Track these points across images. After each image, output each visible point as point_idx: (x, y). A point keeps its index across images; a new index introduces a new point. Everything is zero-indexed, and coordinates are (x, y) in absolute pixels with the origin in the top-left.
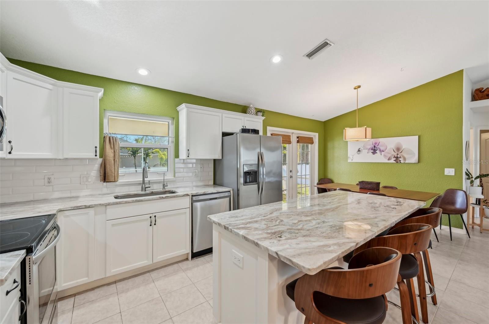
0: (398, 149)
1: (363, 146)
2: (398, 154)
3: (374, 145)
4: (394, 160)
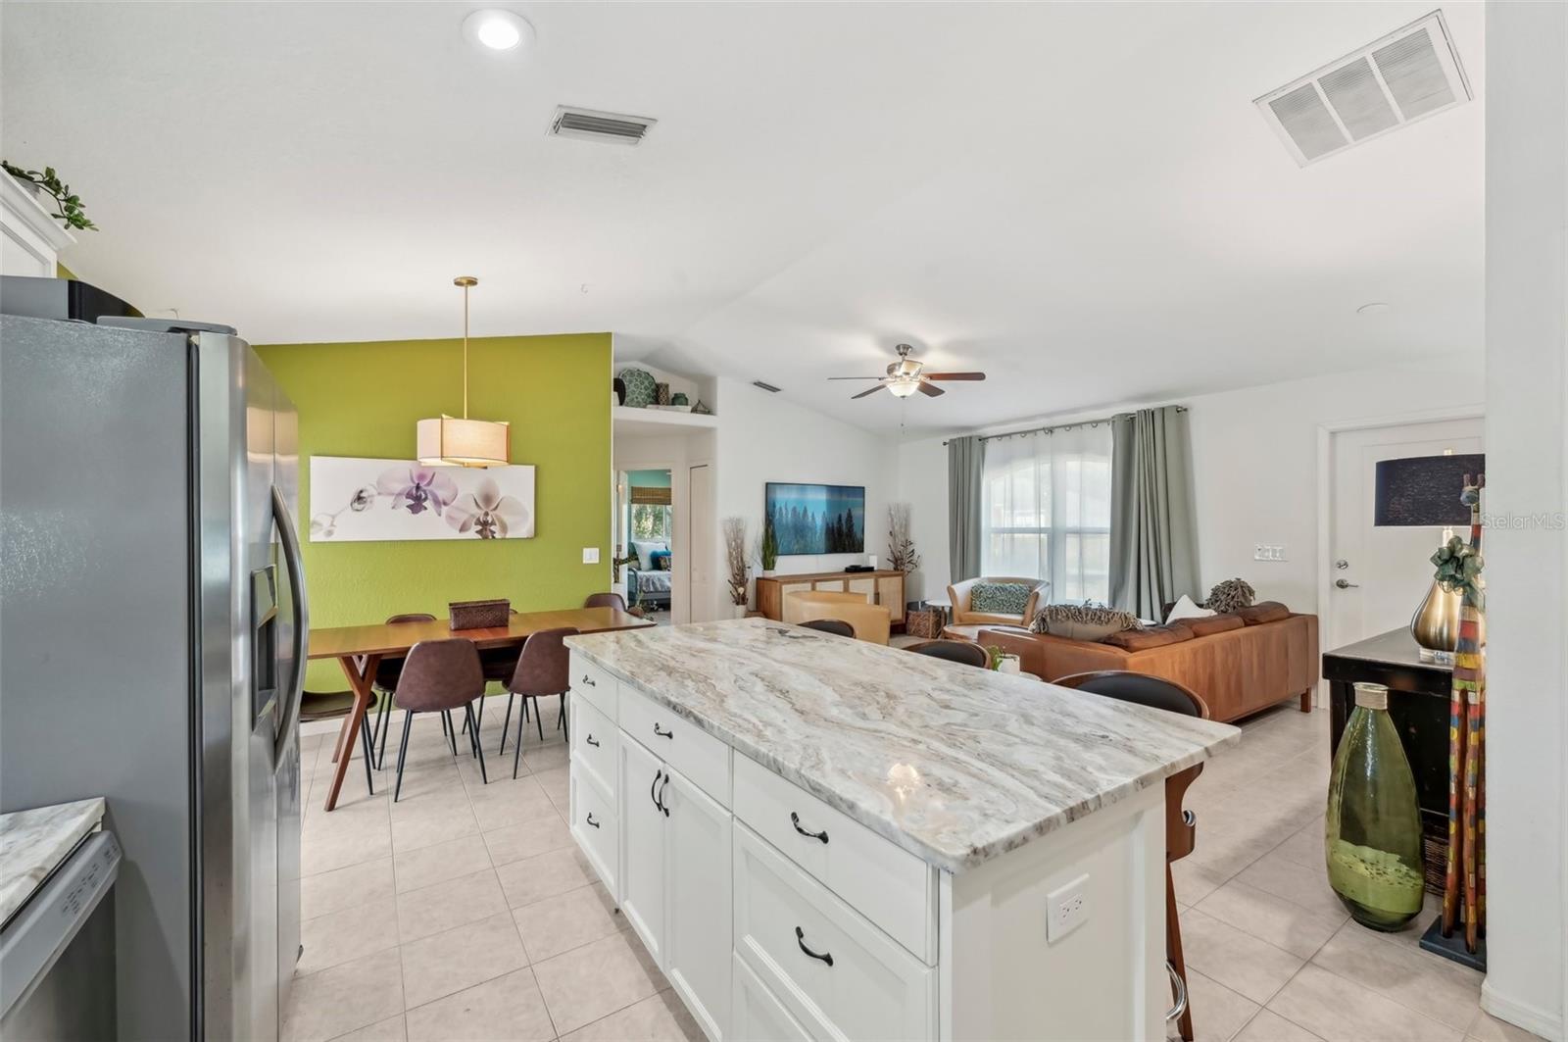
0: (488, 499)
1: (375, 484)
2: (487, 514)
3: (417, 482)
4: (477, 532)
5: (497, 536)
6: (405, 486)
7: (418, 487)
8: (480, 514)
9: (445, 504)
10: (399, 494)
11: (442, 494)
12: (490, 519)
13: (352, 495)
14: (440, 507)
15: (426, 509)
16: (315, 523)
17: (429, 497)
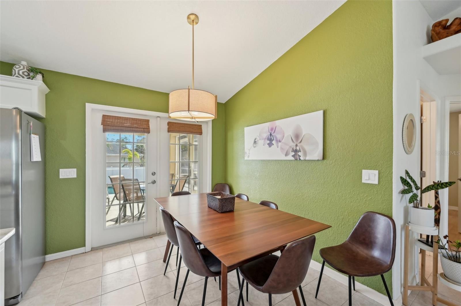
0: (297, 136)
1: (259, 135)
2: (297, 145)
3: (270, 132)
4: (292, 156)
5: (302, 158)
6: (266, 135)
7: (271, 135)
8: (293, 145)
9: (280, 141)
10: (265, 139)
11: (279, 137)
12: (298, 148)
14: (278, 143)
15: (273, 145)
16: (246, 152)
17: (274, 138)
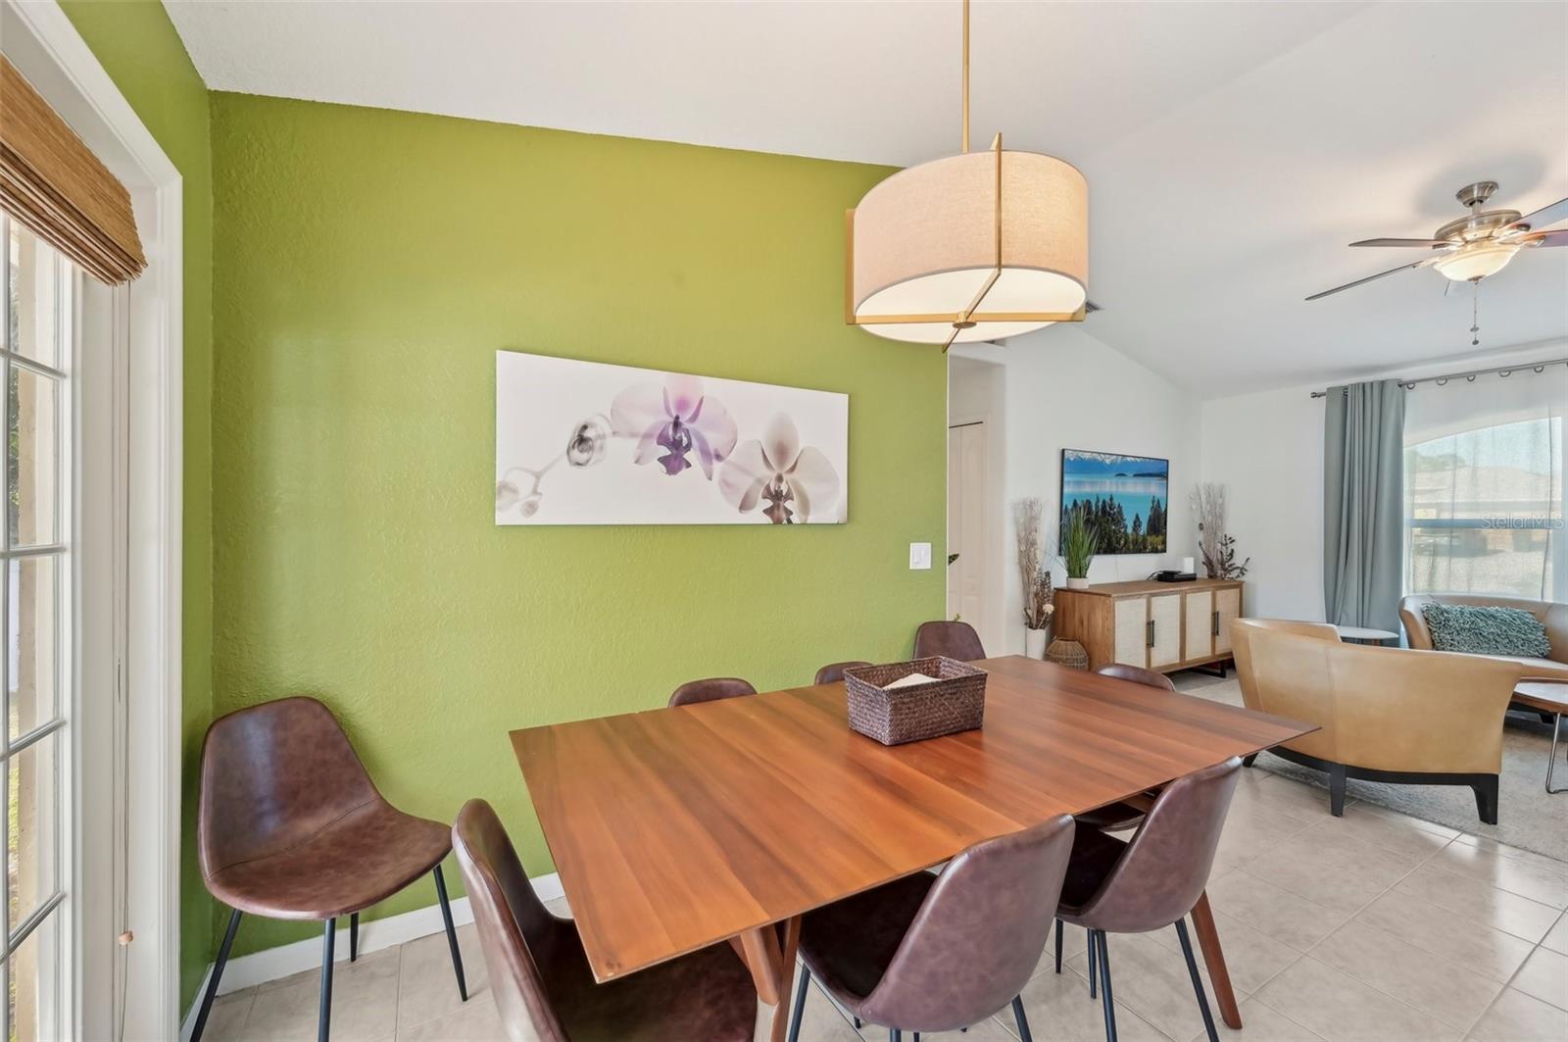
1: (608, 414)
2: (780, 479)
3: (674, 415)
4: (765, 511)
5: (795, 519)
6: (655, 419)
7: (677, 424)
8: (769, 476)
9: (718, 457)
10: (647, 436)
11: (714, 440)
12: (784, 488)
13: (568, 435)
14: (711, 463)
15: (689, 465)
16: (505, 487)
17: (694, 442)
